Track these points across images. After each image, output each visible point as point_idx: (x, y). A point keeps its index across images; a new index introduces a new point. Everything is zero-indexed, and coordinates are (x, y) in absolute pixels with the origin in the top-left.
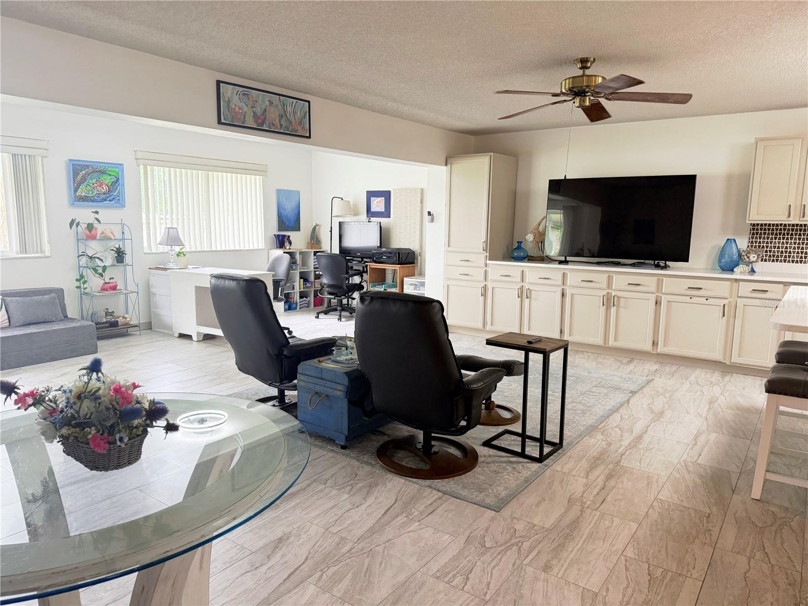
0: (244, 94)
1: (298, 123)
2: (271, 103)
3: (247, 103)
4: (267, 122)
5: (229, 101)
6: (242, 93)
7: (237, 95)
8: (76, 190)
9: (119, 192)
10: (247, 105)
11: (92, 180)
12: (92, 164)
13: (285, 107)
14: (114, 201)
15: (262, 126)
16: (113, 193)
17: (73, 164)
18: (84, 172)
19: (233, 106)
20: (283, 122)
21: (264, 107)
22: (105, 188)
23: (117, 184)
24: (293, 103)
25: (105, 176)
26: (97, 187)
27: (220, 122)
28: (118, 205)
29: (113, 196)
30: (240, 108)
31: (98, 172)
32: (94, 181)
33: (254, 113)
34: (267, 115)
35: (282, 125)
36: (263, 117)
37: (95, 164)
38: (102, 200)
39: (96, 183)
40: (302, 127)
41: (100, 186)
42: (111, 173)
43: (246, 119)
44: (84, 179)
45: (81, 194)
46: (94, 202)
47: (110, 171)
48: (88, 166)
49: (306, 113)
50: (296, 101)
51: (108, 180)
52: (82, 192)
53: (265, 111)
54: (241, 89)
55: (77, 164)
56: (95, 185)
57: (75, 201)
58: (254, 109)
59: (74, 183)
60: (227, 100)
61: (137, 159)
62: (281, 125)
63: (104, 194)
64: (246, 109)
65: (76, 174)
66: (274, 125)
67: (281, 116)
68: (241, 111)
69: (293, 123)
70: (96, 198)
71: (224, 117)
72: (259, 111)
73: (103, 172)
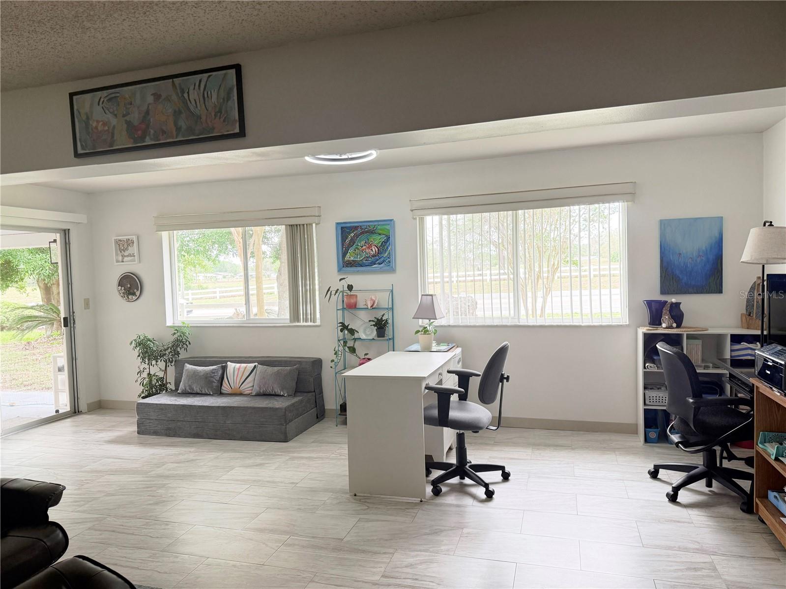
0: (110, 100)
1: (213, 114)
2: (157, 97)
3: (116, 112)
4: (152, 132)
5: (88, 118)
6: (108, 98)
7: (99, 105)
8: (344, 255)
9: (389, 253)
10: (116, 115)
11: (360, 242)
12: (361, 224)
13: (186, 95)
14: (383, 264)
15: (144, 142)
16: (382, 255)
17: (342, 228)
18: (352, 235)
19: (94, 125)
20: (182, 123)
21: (146, 107)
22: (375, 249)
23: (388, 243)
24: (200, 81)
25: (375, 237)
26: (365, 249)
27: (77, 155)
28: (388, 268)
29: (382, 259)
30: (104, 124)
31: (367, 232)
32: (363, 243)
33: (129, 123)
34: (151, 120)
35: (181, 128)
36: (143, 126)
37: (364, 224)
38: (371, 263)
39: (365, 246)
40: (222, 120)
41: (369, 248)
42: (381, 232)
43: (115, 138)
44: (353, 242)
45: (350, 259)
46: (362, 266)
47: (381, 229)
48: (356, 228)
49: (231, 89)
50: (207, 75)
51: (377, 240)
52: (349, 257)
53: (147, 113)
54: (105, 93)
55: (346, 227)
56: (364, 247)
57: (344, 267)
58: (127, 118)
59: (343, 248)
60: (84, 118)
61: (412, 210)
62: (178, 129)
63: (373, 256)
64: (114, 121)
65: (344, 239)
66: (164, 132)
67: (177, 113)
68: (106, 128)
69: (204, 118)
70: (365, 262)
71: (82, 145)
72: (135, 117)
73: (372, 232)
